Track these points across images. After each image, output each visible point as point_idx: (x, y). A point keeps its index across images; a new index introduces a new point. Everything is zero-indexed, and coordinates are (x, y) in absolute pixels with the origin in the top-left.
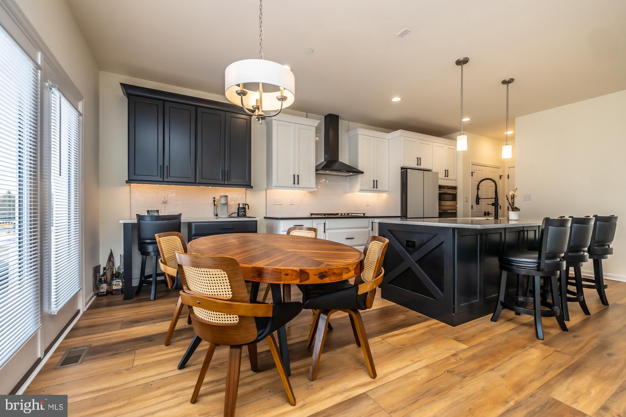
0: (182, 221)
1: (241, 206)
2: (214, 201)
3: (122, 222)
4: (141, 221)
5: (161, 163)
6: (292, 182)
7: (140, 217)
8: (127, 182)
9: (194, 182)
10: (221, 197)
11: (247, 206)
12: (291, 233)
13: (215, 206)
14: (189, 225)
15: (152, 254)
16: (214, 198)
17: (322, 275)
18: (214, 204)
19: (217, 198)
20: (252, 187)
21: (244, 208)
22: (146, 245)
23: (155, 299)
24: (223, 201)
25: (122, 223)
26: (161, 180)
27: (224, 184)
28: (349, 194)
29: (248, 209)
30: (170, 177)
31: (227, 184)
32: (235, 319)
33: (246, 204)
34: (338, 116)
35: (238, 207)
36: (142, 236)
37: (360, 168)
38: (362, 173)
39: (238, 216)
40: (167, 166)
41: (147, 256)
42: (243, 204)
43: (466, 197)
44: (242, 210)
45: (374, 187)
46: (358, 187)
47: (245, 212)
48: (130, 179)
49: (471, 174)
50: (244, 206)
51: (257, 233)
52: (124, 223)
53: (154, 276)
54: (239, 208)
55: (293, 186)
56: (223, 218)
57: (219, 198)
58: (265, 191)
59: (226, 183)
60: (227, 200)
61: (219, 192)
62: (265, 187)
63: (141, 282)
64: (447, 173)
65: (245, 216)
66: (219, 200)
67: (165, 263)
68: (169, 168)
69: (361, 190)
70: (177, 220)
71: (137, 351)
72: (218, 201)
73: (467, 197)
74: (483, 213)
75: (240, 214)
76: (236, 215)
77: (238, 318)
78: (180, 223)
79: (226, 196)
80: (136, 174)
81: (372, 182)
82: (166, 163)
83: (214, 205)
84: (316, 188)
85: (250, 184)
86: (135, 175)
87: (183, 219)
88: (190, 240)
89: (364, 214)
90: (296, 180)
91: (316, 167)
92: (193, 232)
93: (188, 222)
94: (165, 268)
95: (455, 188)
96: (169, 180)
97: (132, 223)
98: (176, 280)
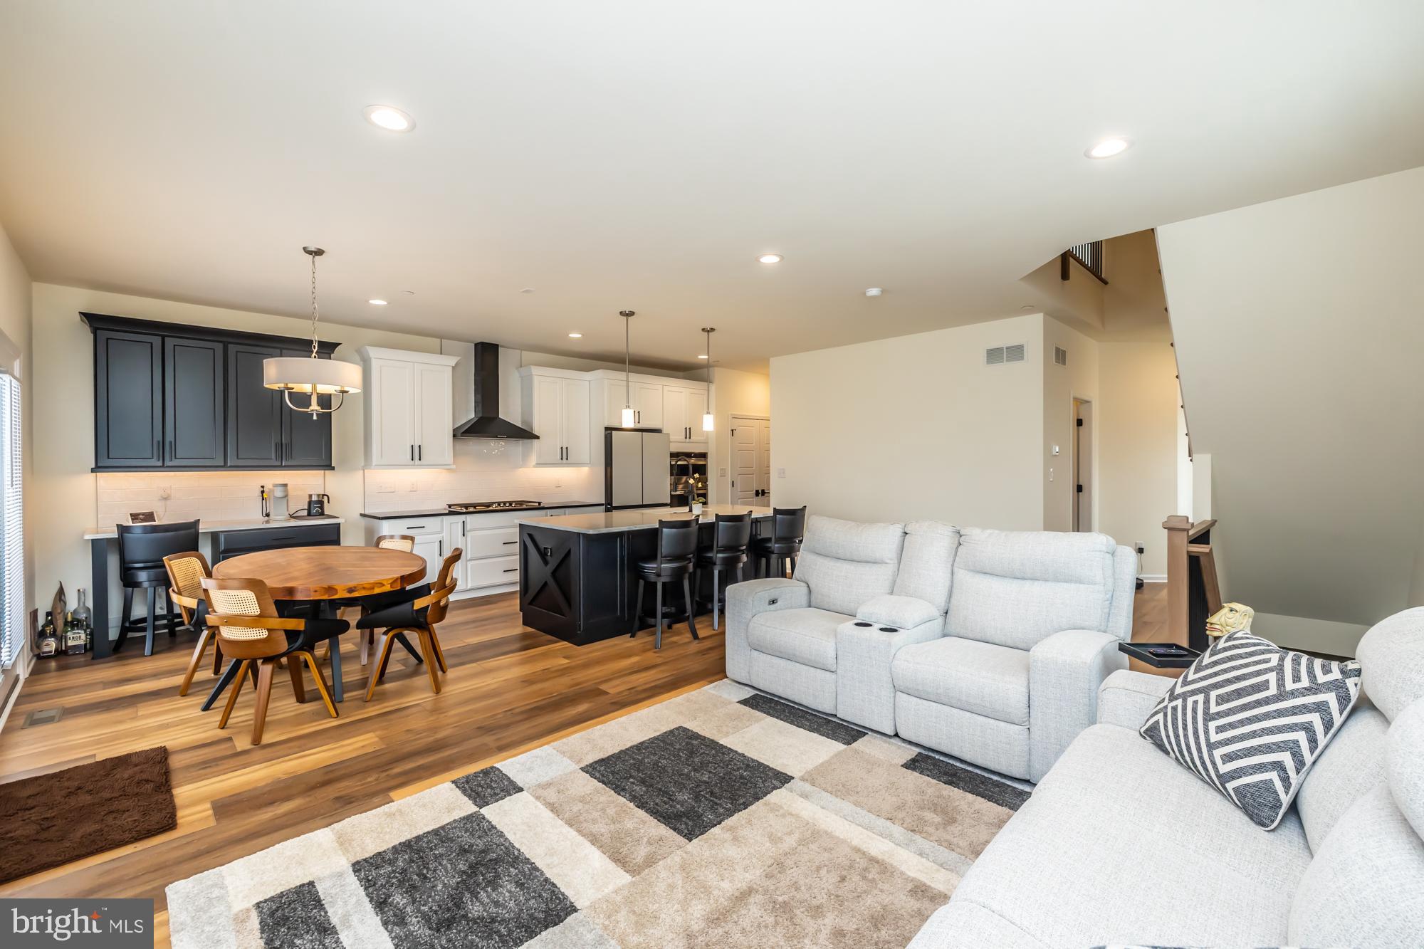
0: (200, 531)
1: (314, 498)
2: (263, 492)
3: (89, 537)
4: (126, 535)
5: (158, 436)
6: (409, 456)
7: (123, 529)
8: (93, 470)
9: (223, 464)
10: (276, 486)
11: (326, 497)
12: (381, 543)
13: (264, 501)
14: (215, 536)
15: (146, 584)
16: (263, 487)
17: (351, 590)
18: (262, 496)
19: (268, 487)
20: (333, 468)
21: (321, 502)
22: (133, 571)
23: (152, 654)
24: (279, 493)
25: (89, 540)
26: (160, 463)
27: (281, 466)
28: (521, 469)
29: (329, 502)
30: (176, 458)
31: (285, 466)
32: (264, 633)
33: (323, 495)
34: (498, 345)
35: (308, 500)
36: (129, 557)
37: (536, 432)
38: (538, 438)
39: (309, 514)
40: (171, 442)
41: (135, 589)
42: (318, 495)
43: (721, 469)
44: (317, 506)
45: (562, 459)
46: (534, 459)
47: (322, 508)
48: (99, 465)
49: (730, 432)
50: (321, 499)
51: (339, 545)
52: (93, 540)
53: (150, 620)
54: (310, 503)
55: (412, 462)
56: (280, 520)
57: (271, 487)
58: (362, 472)
59: (283, 464)
60: (286, 491)
61: (271, 479)
62: (363, 464)
63: (124, 631)
64: (688, 433)
65: (322, 514)
66: (271, 491)
67: (180, 593)
68: (174, 445)
69: (539, 465)
70: (193, 530)
71: (138, 705)
72: (269, 492)
73: (725, 469)
74: (754, 491)
75: (312, 512)
76: (305, 513)
77: (267, 633)
78: (197, 534)
79: (286, 485)
80: (110, 457)
81: (559, 451)
82: (169, 437)
83: (263, 499)
84: (454, 464)
85: (328, 463)
86: (108, 458)
87: (202, 528)
88: (215, 562)
89: (540, 503)
90: (417, 454)
91: (454, 430)
92: (222, 548)
93: (212, 533)
94: (179, 599)
95: (704, 456)
96: (175, 463)
97: (107, 539)
98: (196, 613)
